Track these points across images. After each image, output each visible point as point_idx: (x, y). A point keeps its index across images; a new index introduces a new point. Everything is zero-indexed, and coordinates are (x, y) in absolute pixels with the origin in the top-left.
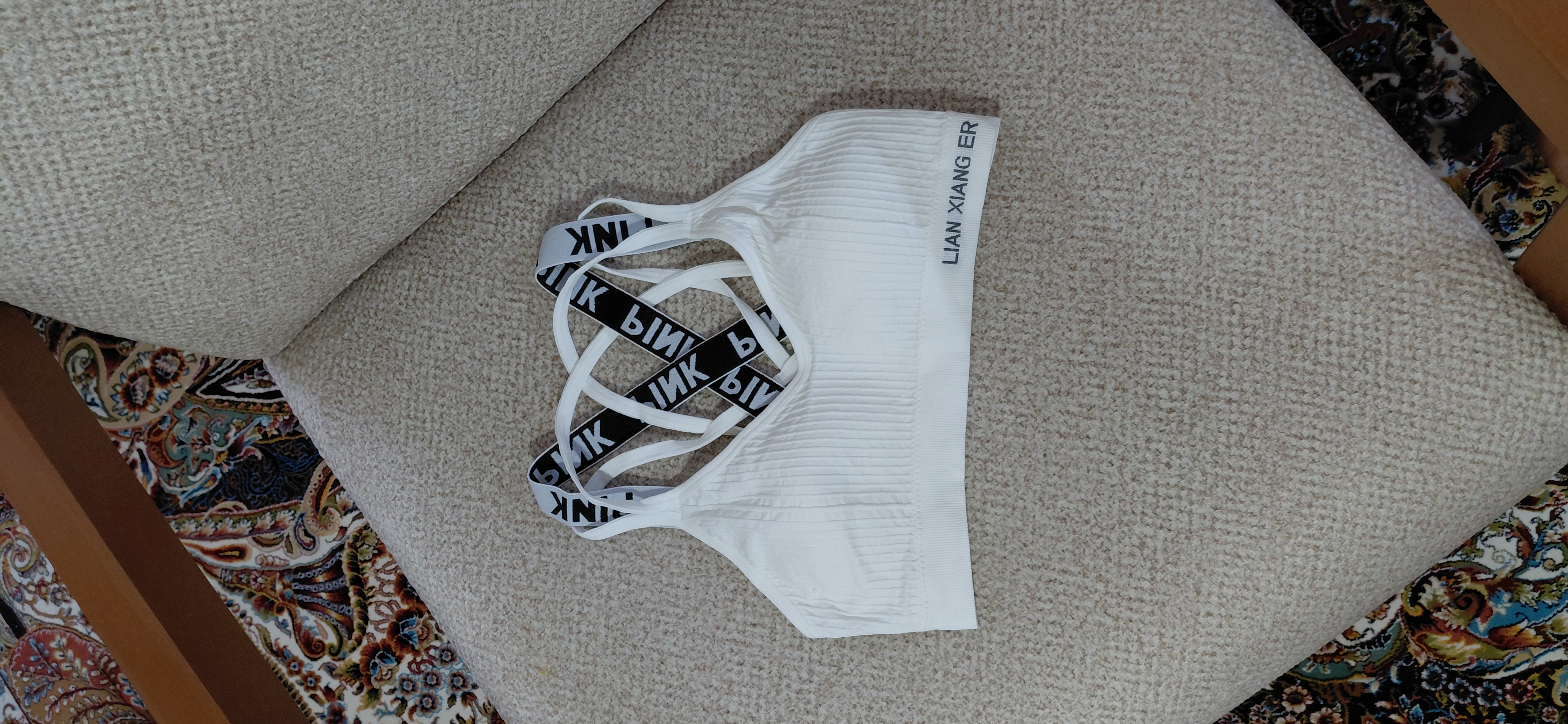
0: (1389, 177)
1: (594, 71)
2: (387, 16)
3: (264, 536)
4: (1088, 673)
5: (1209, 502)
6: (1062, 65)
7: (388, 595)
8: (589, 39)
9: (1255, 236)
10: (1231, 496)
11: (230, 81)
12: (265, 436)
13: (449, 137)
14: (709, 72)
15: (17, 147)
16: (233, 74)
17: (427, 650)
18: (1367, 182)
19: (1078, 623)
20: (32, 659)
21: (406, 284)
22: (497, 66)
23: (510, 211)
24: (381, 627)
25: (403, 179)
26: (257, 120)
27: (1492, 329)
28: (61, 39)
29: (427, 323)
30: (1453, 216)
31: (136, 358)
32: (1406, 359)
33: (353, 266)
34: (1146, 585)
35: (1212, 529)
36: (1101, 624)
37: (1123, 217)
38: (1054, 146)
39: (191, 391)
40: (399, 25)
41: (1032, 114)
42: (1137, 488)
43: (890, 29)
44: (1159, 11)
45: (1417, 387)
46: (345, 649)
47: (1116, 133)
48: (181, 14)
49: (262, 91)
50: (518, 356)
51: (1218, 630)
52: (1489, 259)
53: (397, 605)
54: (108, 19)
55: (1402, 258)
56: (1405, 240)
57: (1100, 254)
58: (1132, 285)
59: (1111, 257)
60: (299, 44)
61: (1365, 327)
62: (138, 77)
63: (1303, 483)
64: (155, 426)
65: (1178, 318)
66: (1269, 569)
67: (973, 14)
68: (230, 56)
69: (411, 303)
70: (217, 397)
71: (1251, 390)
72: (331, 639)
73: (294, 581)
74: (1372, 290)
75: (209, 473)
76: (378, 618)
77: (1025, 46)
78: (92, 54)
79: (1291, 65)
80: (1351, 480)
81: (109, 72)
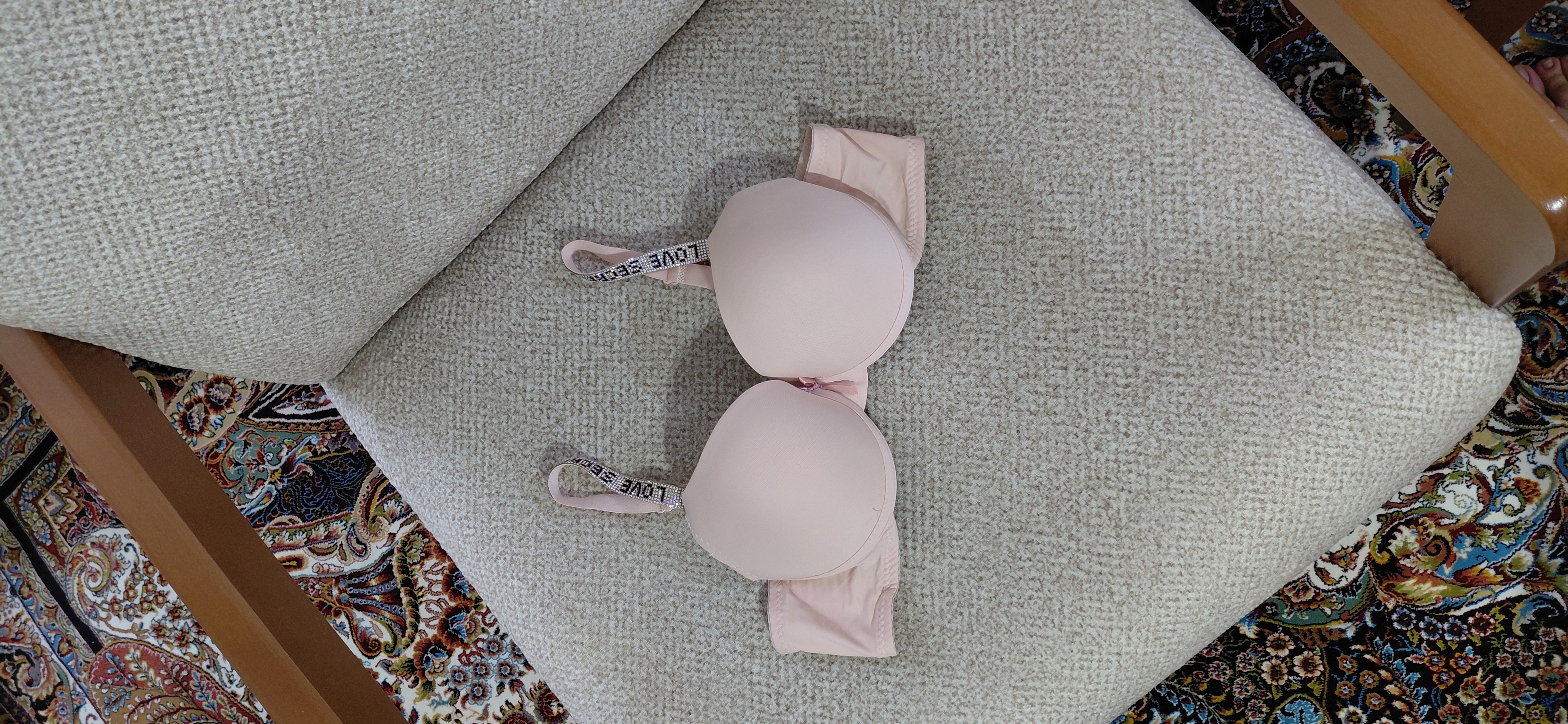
0: (1309, 169)
1: (603, 112)
2: (422, 80)
3: (319, 546)
4: (1066, 622)
5: (1165, 465)
6: (1016, 86)
7: (437, 593)
8: (597, 85)
9: (1193, 228)
10: (1182, 459)
11: (291, 145)
12: (315, 453)
13: (478, 179)
14: (705, 108)
15: (115, 214)
16: (294, 139)
17: (476, 642)
18: (1289, 175)
19: (1054, 578)
20: (109, 671)
21: (447, 309)
22: (518, 115)
23: (535, 240)
24: (432, 623)
25: (440, 218)
26: (314, 176)
27: (1406, 299)
28: (150, 121)
29: (467, 343)
30: (1368, 201)
31: (190, 388)
32: (1332, 330)
33: (398, 297)
34: (1112, 541)
35: (1168, 489)
36: (1074, 578)
37: (1076, 218)
38: (1012, 158)
39: (244, 415)
40: (433, 87)
41: (992, 131)
42: (1100, 455)
43: (862, 61)
44: (1098, 34)
45: (1342, 354)
46: (400, 646)
47: (1065, 143)
48: (249, 93)
49: (318, 152)
50: (549, 368)
51: (1179, 578)
52: (1401, 237)
53: (446, 603)
54: (188, 101)
55: (1323, 241)
56: (1325, 225)
57: (1057, 251)
58: (1087, 278)
59: (1067, 253)
60: (348, 110)
61: (1294, 304)
62: (214, 148)
63: (1246, 444)
64: (212, 450)
65: (1129, 303)
66: (1221, 522)
67: (935, 44)
68: (291, 125)
69: (451, 326)
70: (268, 419)
71: (1196, 365)
72: (386, 638)
73: (349, 585)
74: (1298, 271)
75: (265, 491)
76: (429, 615)
77: (982, 71)
78: (176, 132)
79: (1218, 74)
80: (1289, 440)
81: (190, 145)
